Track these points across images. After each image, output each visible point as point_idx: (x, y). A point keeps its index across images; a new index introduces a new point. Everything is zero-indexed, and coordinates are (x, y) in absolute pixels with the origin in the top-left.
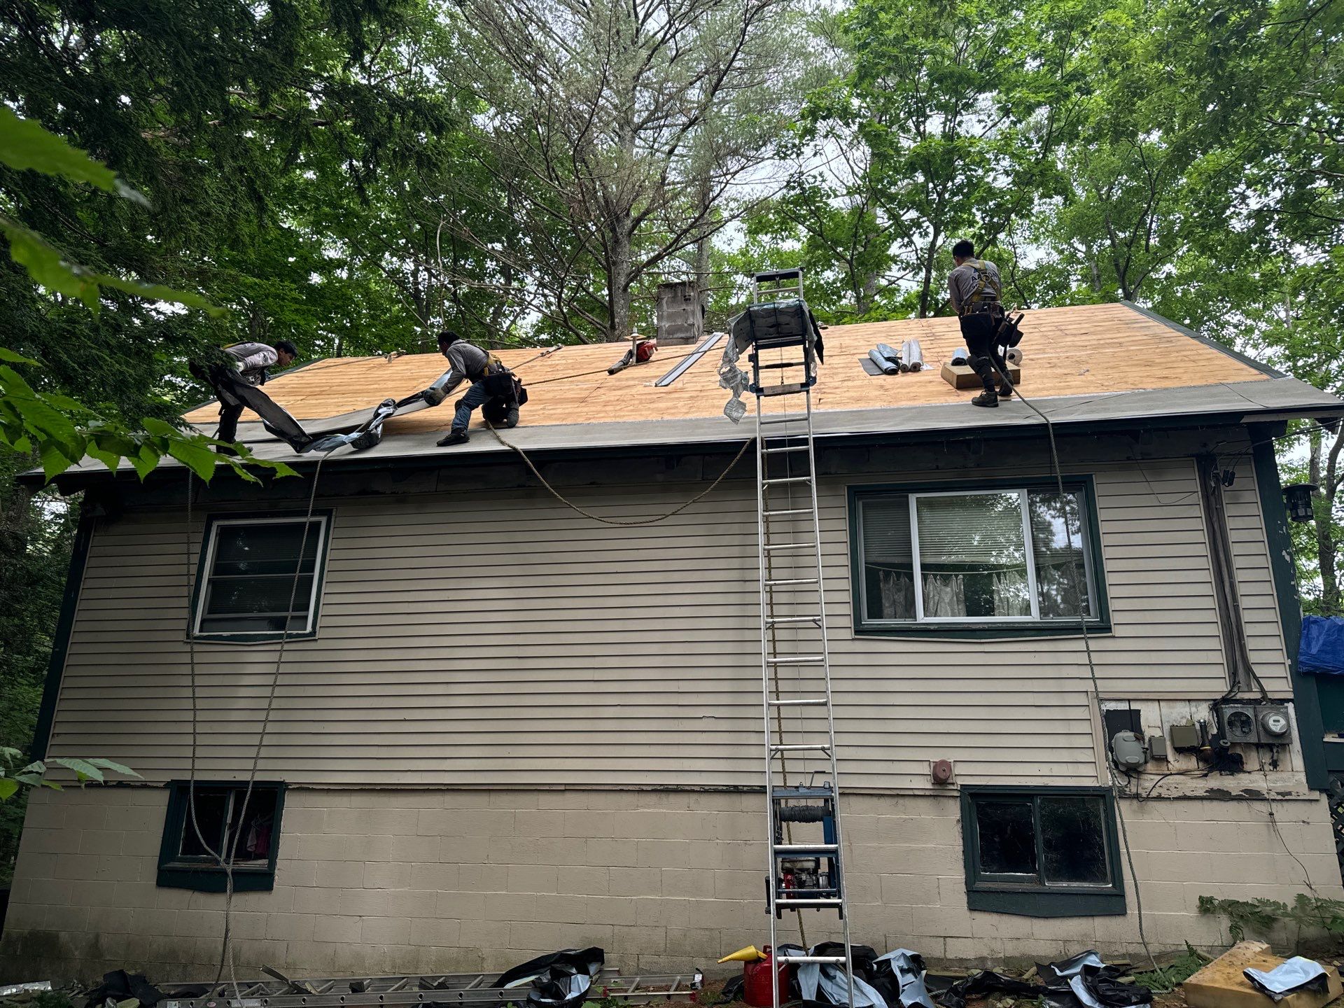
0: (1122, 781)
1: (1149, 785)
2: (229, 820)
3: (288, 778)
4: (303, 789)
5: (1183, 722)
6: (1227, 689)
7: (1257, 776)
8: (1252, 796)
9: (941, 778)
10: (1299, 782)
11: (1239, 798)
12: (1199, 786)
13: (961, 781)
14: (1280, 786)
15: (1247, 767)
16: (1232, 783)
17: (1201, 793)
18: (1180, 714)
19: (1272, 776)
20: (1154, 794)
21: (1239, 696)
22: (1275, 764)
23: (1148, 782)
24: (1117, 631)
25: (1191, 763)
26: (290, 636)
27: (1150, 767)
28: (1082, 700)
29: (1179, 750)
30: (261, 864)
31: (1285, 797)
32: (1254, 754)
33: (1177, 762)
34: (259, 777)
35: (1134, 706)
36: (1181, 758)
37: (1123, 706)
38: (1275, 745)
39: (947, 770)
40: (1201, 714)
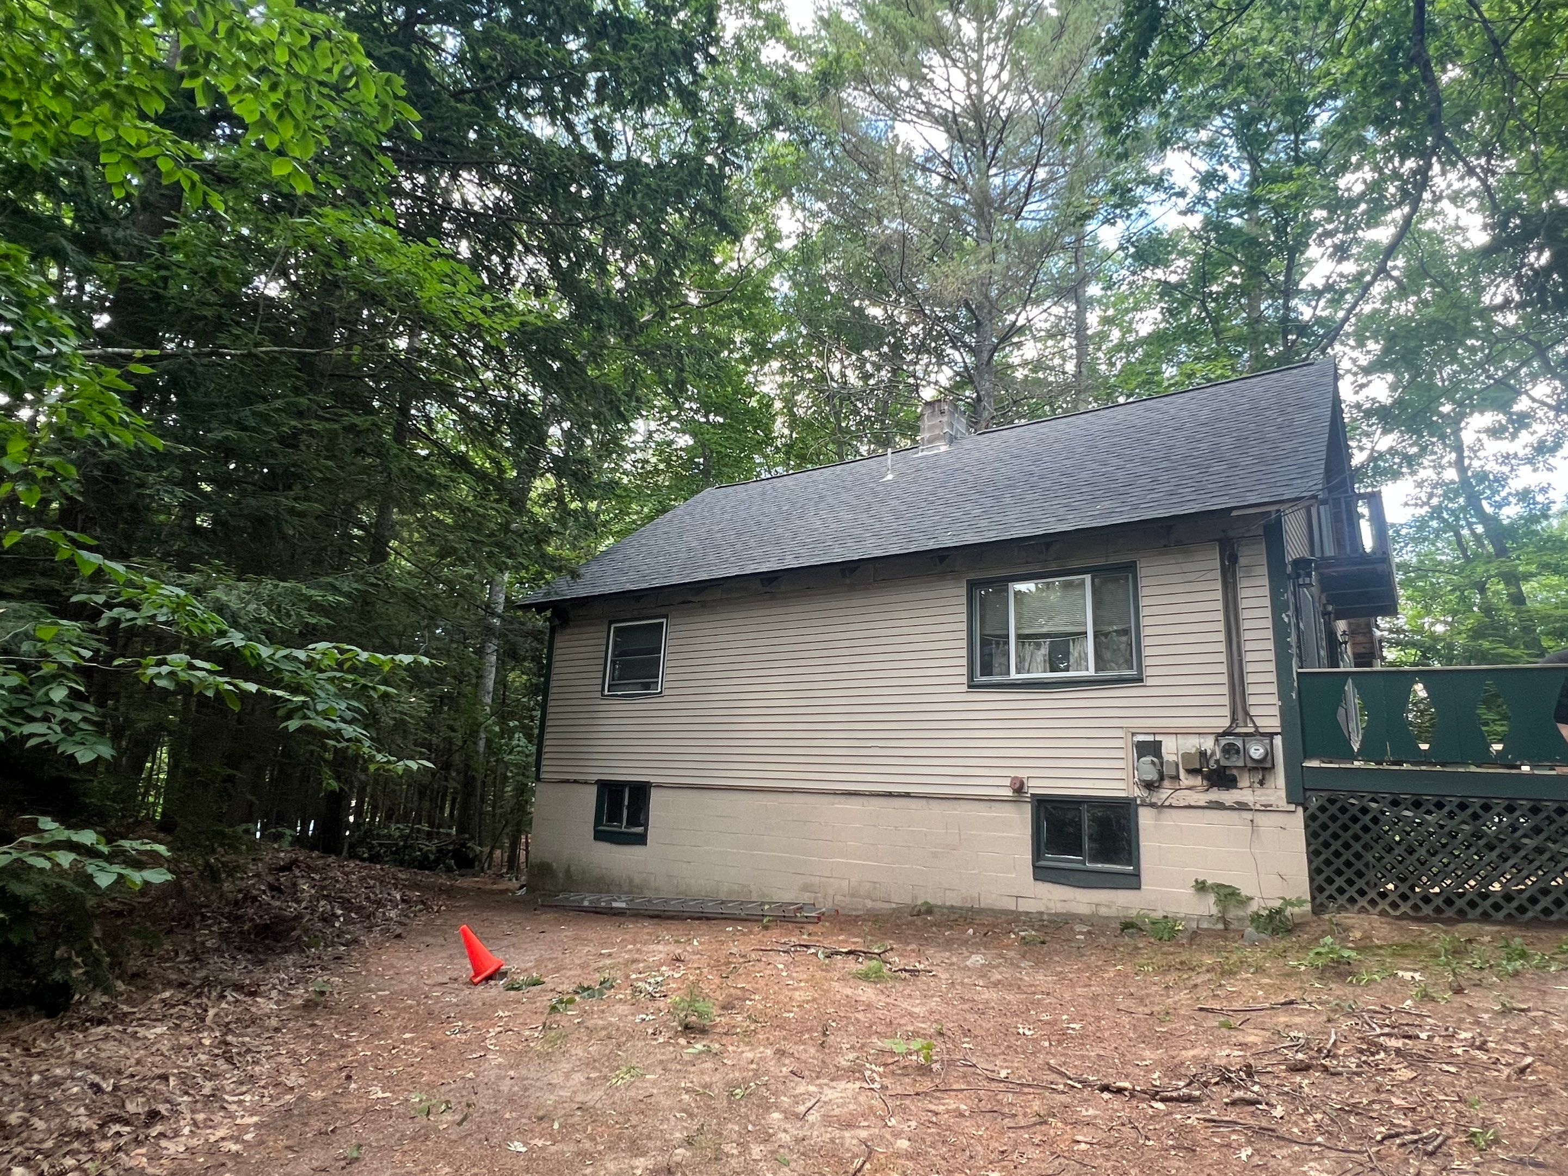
0: (1145, 793)
1: (1164, 796)
2: (625, 804)
3: (652, 779)
4: (659, 786)
5: (1194, 750)
6: (1226, 723)
7: (1249, 791)
8: (1242, 807)
9: (1019, 788)
10: (1280, 798)
11: (1231, 808)
12: (1201, 798)
13: (1032, 791)
14: (1264, 800)
15: (1240, 785)
16: (1228, 797)
17: (1202, 803)
18: (1191, 744)
19: (1258, 792)
20: (1167, 803)
21: (1238, 730)
22: (1262, 783)
23: (1163, 794)
24: (1149, 682)
25: (1198, 781)
26: (650, 693)
27: (1166, 783)
28: (1120, 733)
29: (1189, 771)
30: (640, 830)
31: (1267, 809)
32: (1246, 775)
33: (1186, 780)
34: (639, 779)
35: (1158, 738)
36: (1190, 777)
37: (1150, 738)
38: (1263, 768)
39: (1022, 784)
40: (1208, 744)
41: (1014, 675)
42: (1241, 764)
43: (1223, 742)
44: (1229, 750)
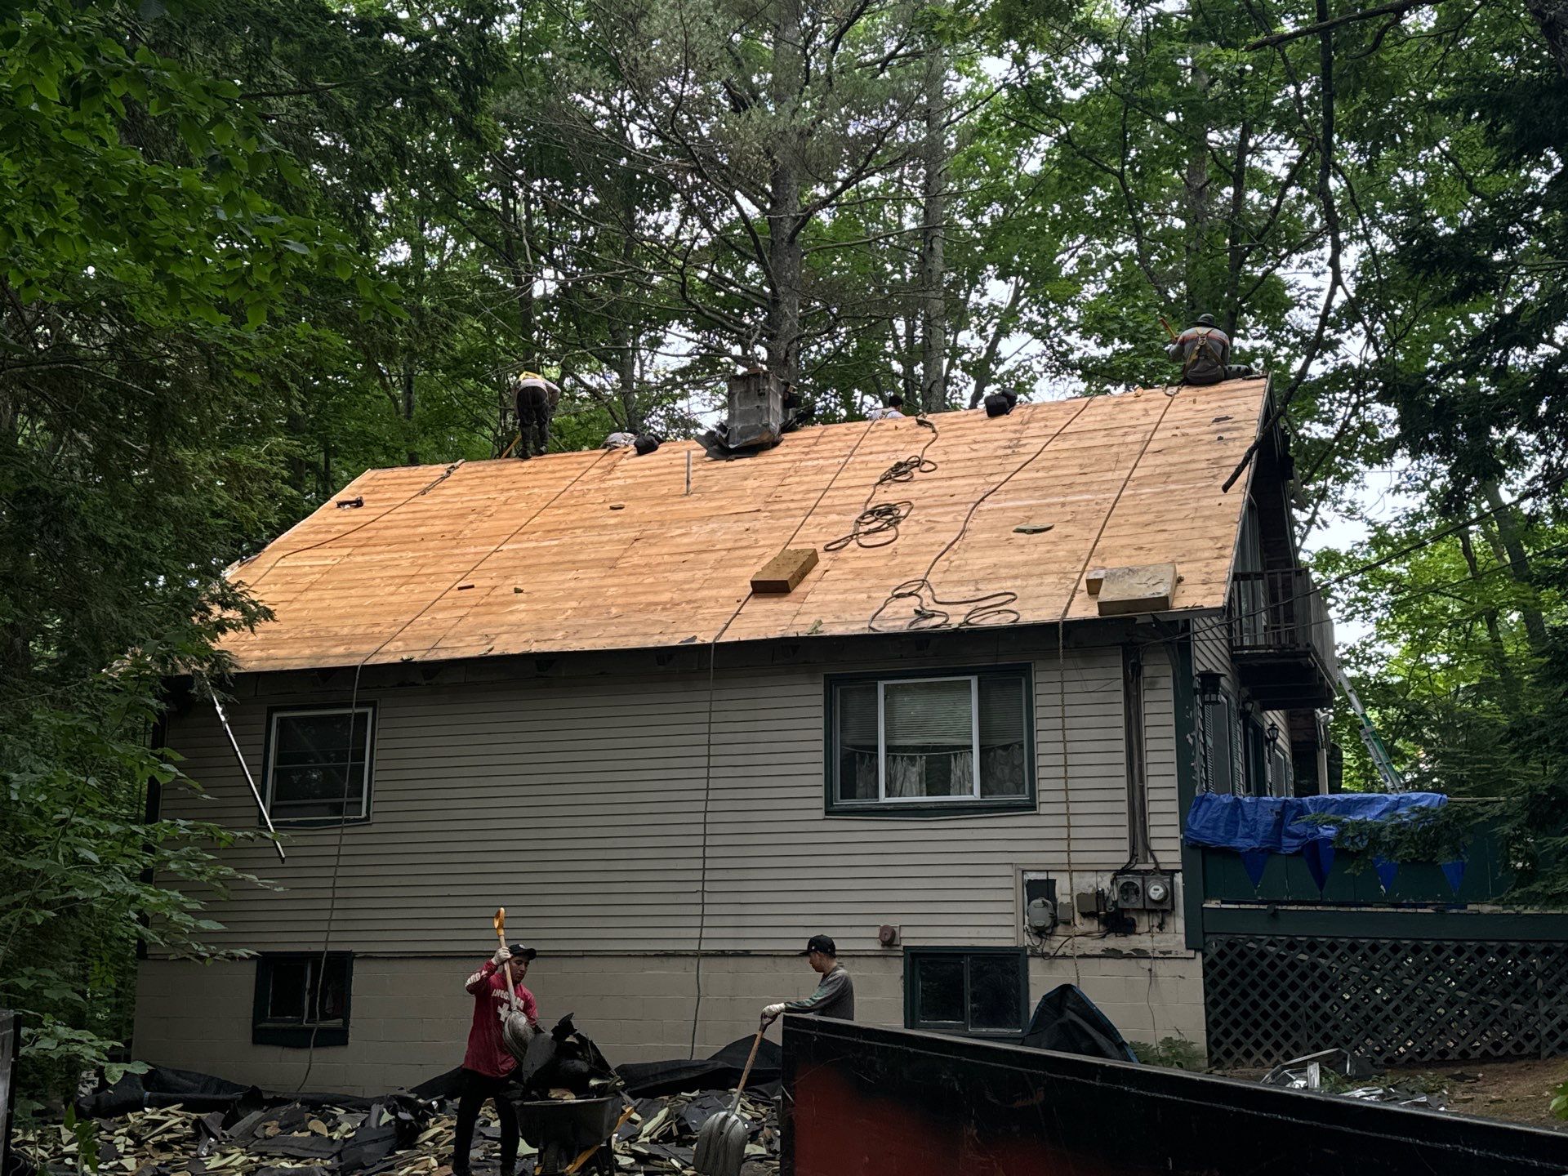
0: (1036, 941)
1: (1056, 945)
2: (308, 986)
3: (355, 948)
4: (368, 957)
5: (1090, 891)
6: (1127, 860)
7: (1146, 938)
8: (1140, 954)
9: (889, 939)
10: (1179, 943)
11: (1129, 956)
12: (1096, 946)
13: (904, 943)
14: (1163, 946)
15: (1139, 930)
16: (1125, 943)
17: (1098, 952)
18: (1088, 883)
19: (1158, 937)
20: (1060, 953)
21: (1138, 867)
22: (1161, 927)
23: (1056, 943)
24: (1043, 809)
25: (1093, 926)
26: (347, 821)
27: (1060, 929)
28: (1008, 871)
29: (1084, 915)
30: (337, 1023)
31: (1166, 955)
32: (1145, 919)
33: (1082, 925)
34: (331, 948)
35: (1052, 876)
36: (1085, 921)
37: (1042, 876)
38: (1162, 910)
39: (894, 933)
40: (1105, 883)
41: (883, 798)
42: (1139, 906)
43: (1122, 881)
44: (1126, 889)
